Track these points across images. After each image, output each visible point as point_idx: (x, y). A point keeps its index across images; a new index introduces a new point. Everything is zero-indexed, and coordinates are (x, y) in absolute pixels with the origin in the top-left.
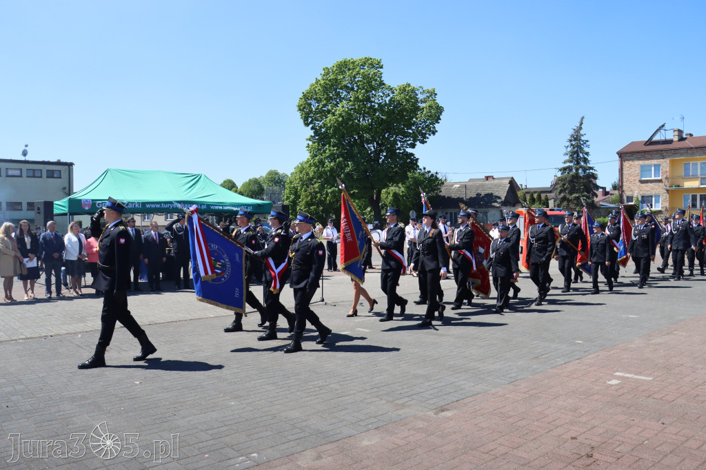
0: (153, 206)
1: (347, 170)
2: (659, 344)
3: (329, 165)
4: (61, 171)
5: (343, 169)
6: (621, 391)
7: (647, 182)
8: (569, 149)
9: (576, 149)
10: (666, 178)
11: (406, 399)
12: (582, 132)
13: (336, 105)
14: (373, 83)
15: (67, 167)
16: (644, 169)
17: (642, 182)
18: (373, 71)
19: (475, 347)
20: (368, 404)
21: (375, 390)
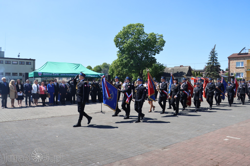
0: (63, 75)
1: (131, 63)
2: (243, 126)
3: (125, 61)
4: (31, 62)
5: (130, 62)
6: (229, 143)
7: (238, 68)
8: (210, 56)
9: (213, 56)
10: (246, 67)
11: (152, 144)
12: (215, 50)
13: (128, 40)
14: (141, 32)
15: (33, 61)
16: (238, 64)
17: (237, 68)
18: (141, 28)
19: (176, 126)
20: (138, 145)
21: (141, 141)
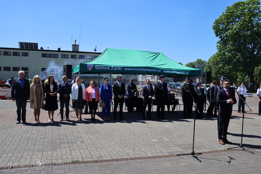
0: (129, 69)
1: (237, 57)
